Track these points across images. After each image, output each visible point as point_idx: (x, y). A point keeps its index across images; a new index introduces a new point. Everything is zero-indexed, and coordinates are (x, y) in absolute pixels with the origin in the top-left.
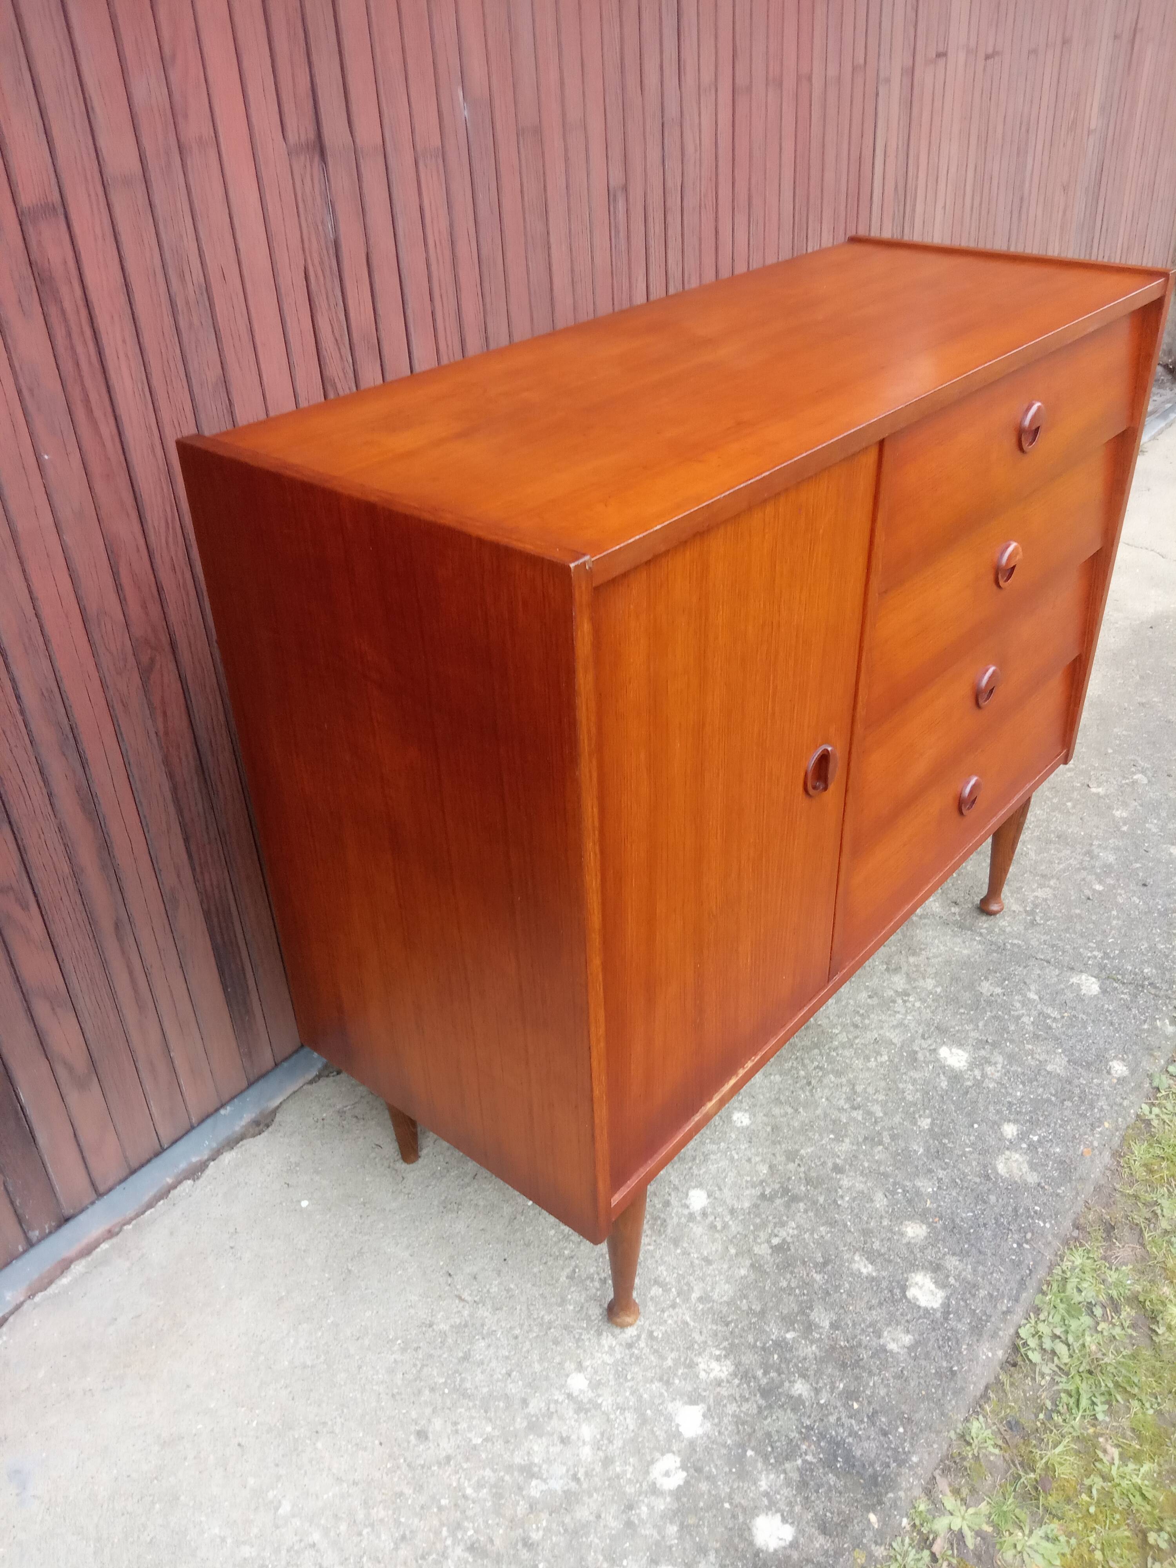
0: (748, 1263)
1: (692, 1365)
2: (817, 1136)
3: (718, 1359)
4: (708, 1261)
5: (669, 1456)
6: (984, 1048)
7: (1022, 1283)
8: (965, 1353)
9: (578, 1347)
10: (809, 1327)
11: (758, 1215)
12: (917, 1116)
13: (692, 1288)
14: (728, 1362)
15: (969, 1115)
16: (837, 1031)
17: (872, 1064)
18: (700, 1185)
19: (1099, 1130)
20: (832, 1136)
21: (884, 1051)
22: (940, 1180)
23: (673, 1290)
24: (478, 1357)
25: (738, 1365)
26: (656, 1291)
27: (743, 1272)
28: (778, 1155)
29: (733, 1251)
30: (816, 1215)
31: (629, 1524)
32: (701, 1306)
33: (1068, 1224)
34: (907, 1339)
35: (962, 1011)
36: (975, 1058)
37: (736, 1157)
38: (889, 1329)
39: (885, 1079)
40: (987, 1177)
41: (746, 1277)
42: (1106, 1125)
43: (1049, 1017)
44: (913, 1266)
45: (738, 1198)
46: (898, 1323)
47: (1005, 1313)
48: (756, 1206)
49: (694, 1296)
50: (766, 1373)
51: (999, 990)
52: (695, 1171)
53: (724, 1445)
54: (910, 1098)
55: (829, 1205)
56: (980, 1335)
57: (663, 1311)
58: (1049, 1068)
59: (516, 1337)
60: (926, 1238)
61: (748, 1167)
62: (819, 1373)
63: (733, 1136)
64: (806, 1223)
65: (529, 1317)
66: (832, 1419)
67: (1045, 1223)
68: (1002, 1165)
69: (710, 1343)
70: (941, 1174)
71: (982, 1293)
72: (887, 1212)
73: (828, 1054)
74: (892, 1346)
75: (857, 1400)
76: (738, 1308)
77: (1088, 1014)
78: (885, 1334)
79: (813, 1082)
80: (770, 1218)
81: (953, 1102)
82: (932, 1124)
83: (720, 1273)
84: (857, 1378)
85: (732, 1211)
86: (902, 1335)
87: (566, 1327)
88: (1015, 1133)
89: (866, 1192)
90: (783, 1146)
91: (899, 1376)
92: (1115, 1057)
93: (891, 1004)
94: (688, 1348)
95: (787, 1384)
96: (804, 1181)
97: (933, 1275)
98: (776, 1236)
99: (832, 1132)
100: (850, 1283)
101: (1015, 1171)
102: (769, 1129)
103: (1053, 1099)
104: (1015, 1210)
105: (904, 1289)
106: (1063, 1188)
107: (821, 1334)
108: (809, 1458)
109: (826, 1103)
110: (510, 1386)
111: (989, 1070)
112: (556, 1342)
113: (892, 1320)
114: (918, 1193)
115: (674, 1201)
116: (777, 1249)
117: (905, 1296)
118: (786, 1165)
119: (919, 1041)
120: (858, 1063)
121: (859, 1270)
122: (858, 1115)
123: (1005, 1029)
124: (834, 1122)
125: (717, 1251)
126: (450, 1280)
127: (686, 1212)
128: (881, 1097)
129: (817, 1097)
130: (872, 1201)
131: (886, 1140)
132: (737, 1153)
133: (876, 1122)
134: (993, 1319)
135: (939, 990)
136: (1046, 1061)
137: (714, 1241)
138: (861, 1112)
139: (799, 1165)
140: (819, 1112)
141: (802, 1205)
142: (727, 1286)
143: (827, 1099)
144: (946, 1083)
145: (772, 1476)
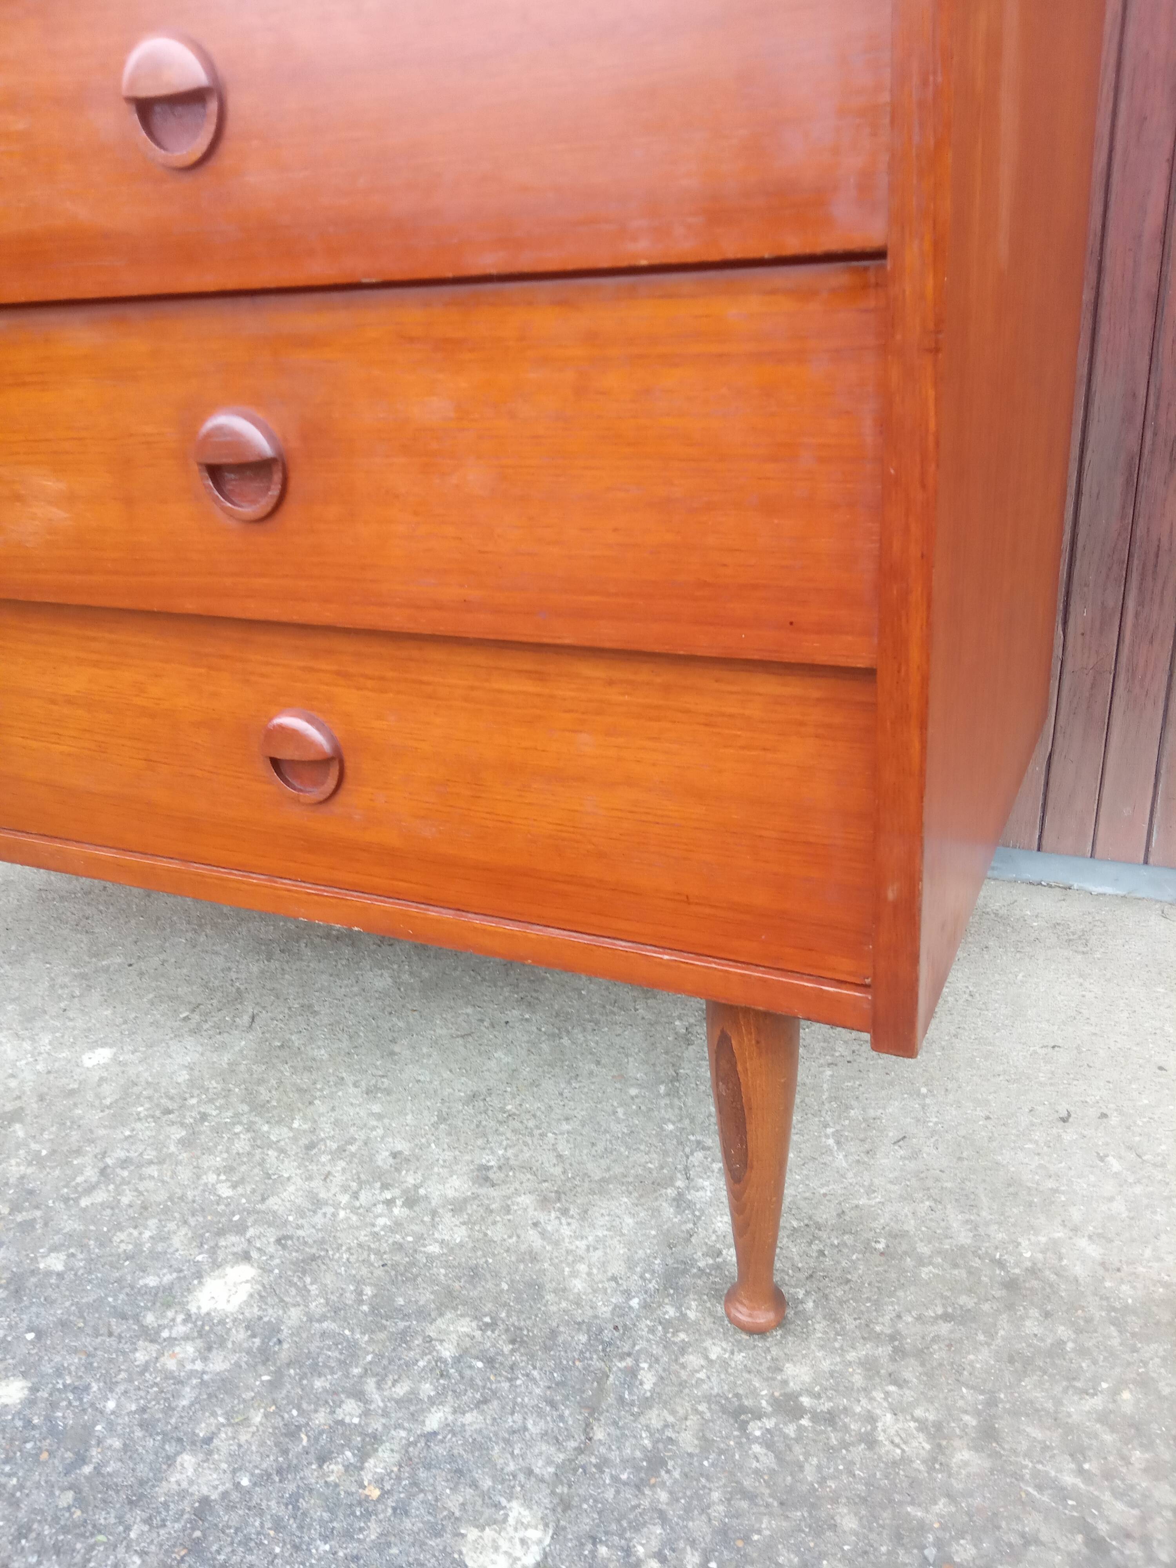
15: (64, 1324)
17: (212, 1178)
35: (368, 1291)
36: (222, 1322)
43: (363, 1455)
51: (447, 1351)
58: (188, 1460)
77: (382, 1545)
81: (101, 1300)
93: (378, 1185)
111: (188, 1350)
119: (272, 1235)
123: (315, 1370)
135: (434, 1249)
136: (210, 1453)
144: (152, 1284)
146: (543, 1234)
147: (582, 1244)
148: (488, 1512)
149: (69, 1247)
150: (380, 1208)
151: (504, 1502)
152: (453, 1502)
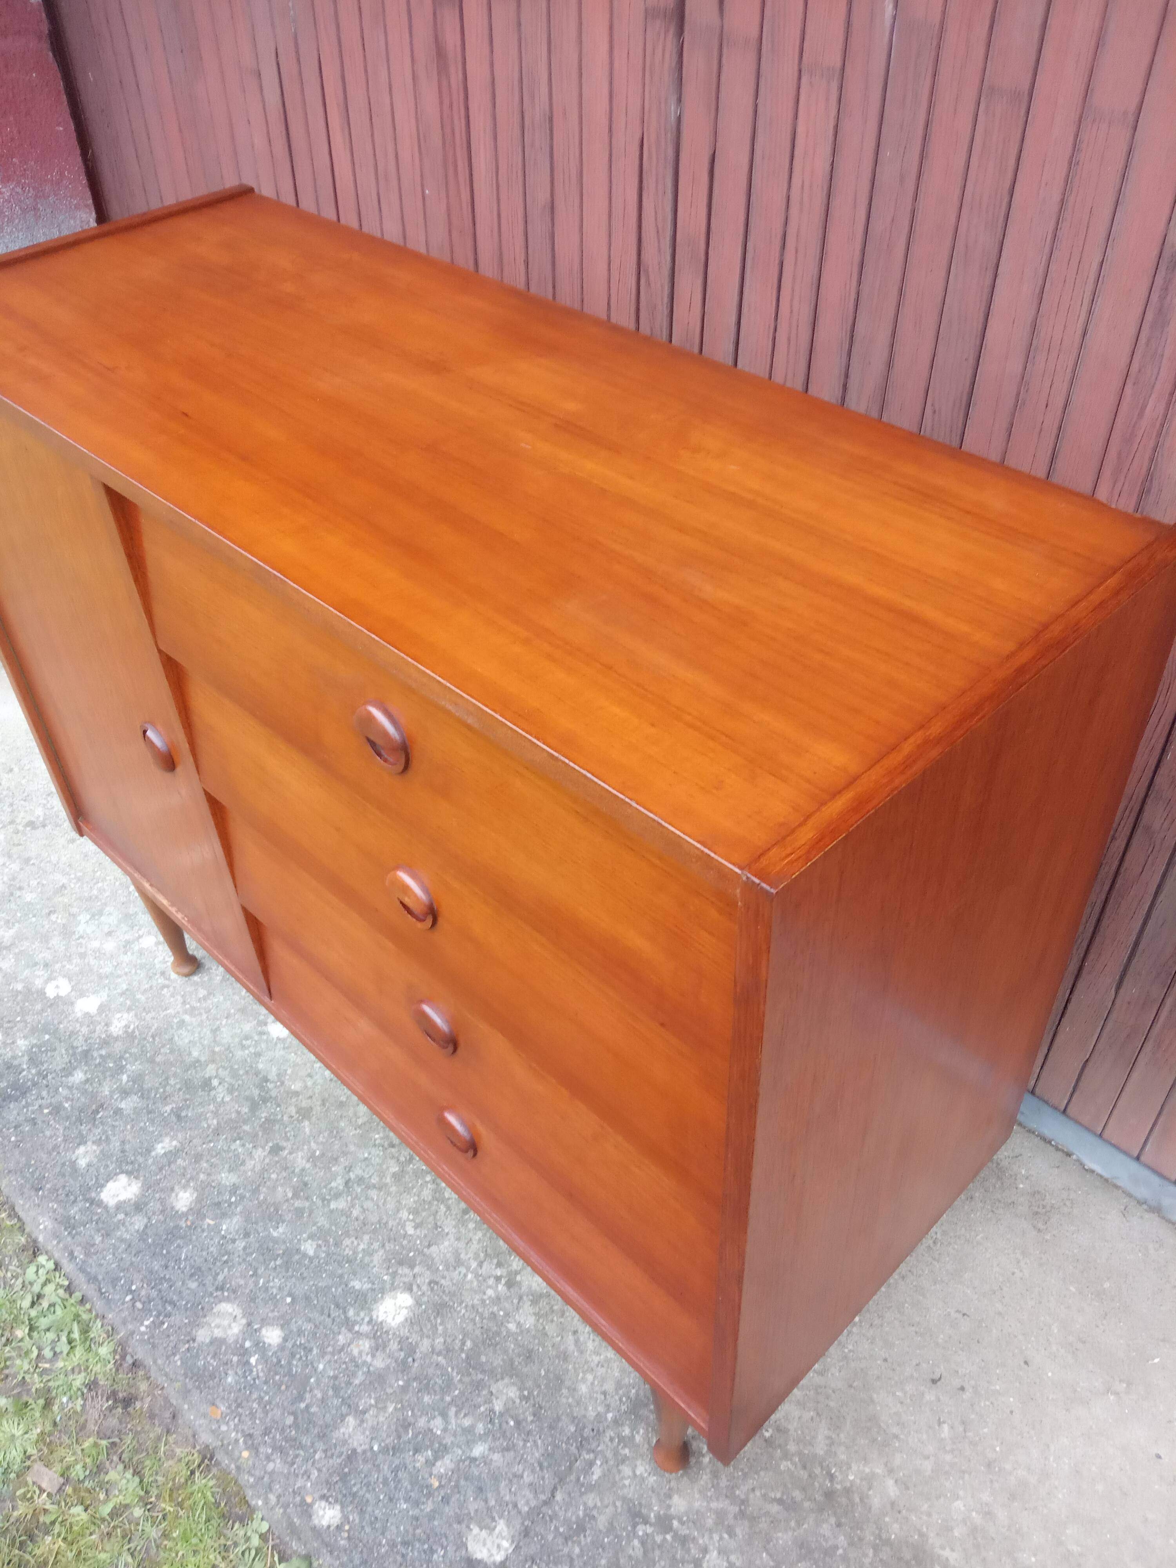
0: (203, 1059)
1: (129, 1009)
2: (321, 1140)
3: (127, 1026)
5: (69, 989)
6: (401, 1350)
7: (92, 1279)
8: (50, 1205)
10: (125, 1093)
11: (245, 1072)
12: (320, 1242)
13: (194, 1017)
14: (121, 1033)
15: (307, 1298)
17: (404, 1214)
19: (241, 1441)
20: (318, 1153)
21: (421, 1232)
22: (234, 1241)
23: (199, 1004)
25: (117, 1039)
26: (202, 993)
29: (217, 1049)
30: (231, 1120)
31: (36, 964)
32: (176, 1021)
33: (140, 1356)
34: (82, 1163)
35: (469, 1344)
36: (387, 1332)
38: (98, 1152)
39: (378, 1222)
40: (221, 1288)
41: (190, 1054)
42: (245, 1454)
43: (437, 1458)
44: (147, 1187)
45: (270, 1061)
46: (99, 1161)
47: (71, 1253)
48: (256, 1073)
49: (187, 1018)
50: (101, 1056)
51: (498, 1406)
53: (60, 1023)
54: (347, 1242)
55: (239, 1133)
56: (60, 1223)
57: (183, 996)
58: (351, 1421)
60: (172, 1208)
61: (302, 1073)
62: (85, 1092)
64: (225, 1110)
66: (44, 1093)
67: (147, 1327)
68: (231, 1310)
69: (143, 1023)
70: (240, 1244)
71: (98, 1239)
72: (213, 1181)
74: (82, 1149)
75: (50, 1113)
76: (163, 1046)
77: (431, 1517)
78: (95, 1147)
79: (393, 1150)
80: (240, 1082)
81: (329, 1288)
82: (305, 1255)
83: (201, 1038)
84: (68, 1118)
85: (258, 1055)
86: (88, 1160)
88: (266, 1340)
89: (242, 1168)
91: (55, 1147)
92: (345, 1519)
93: (495, 1261)
94: (144, 1009)
95: (86, 1068)
96: (271, 1117)
97: (132, 1202)
98: (220, 1083)
99: (323, 1155)
100: (153, 1132)
101: (218, 1321)
102: (342, 1099)
103: (303, 1405)
104: (173, 1303)
105: (129, 1173)
106: (179, 1363)
107: (116, 1100)
108: (24, 1073)
109: (361, 1156)
111: (366, 1345)
113: (104, 1156)
114: (224, 1215)
116: (206, 1084)
117: (122, 1172)
118: (296, 1106)
119: (428, 1276)
120: (410, 1201)
121: (162, 1142)
122: (338, 1183)
123: (427, 1388)
124: (336, 1159)
125: (223, 1038)
127: (268, 1020)
128: (355, 1213)
130: (230, 1171)
131: (298, 1204)
133: (324, 1200)
134: (69, 1239)
135: (512, 1326)
136: (362, 1421)
138: (341, 1188)
139: (291, 1117)
140: (352, 1148)
141: (245, 1110)
143: (366, 1159)
144: (357, 1287)
145: (23, 1048)
146: (577, 1341)
147: (596, 1359)
148: (488, 1521)
149: (319, 1239)
150: (491, 1281)
151: (497, 1518)
152: (473, 1506)
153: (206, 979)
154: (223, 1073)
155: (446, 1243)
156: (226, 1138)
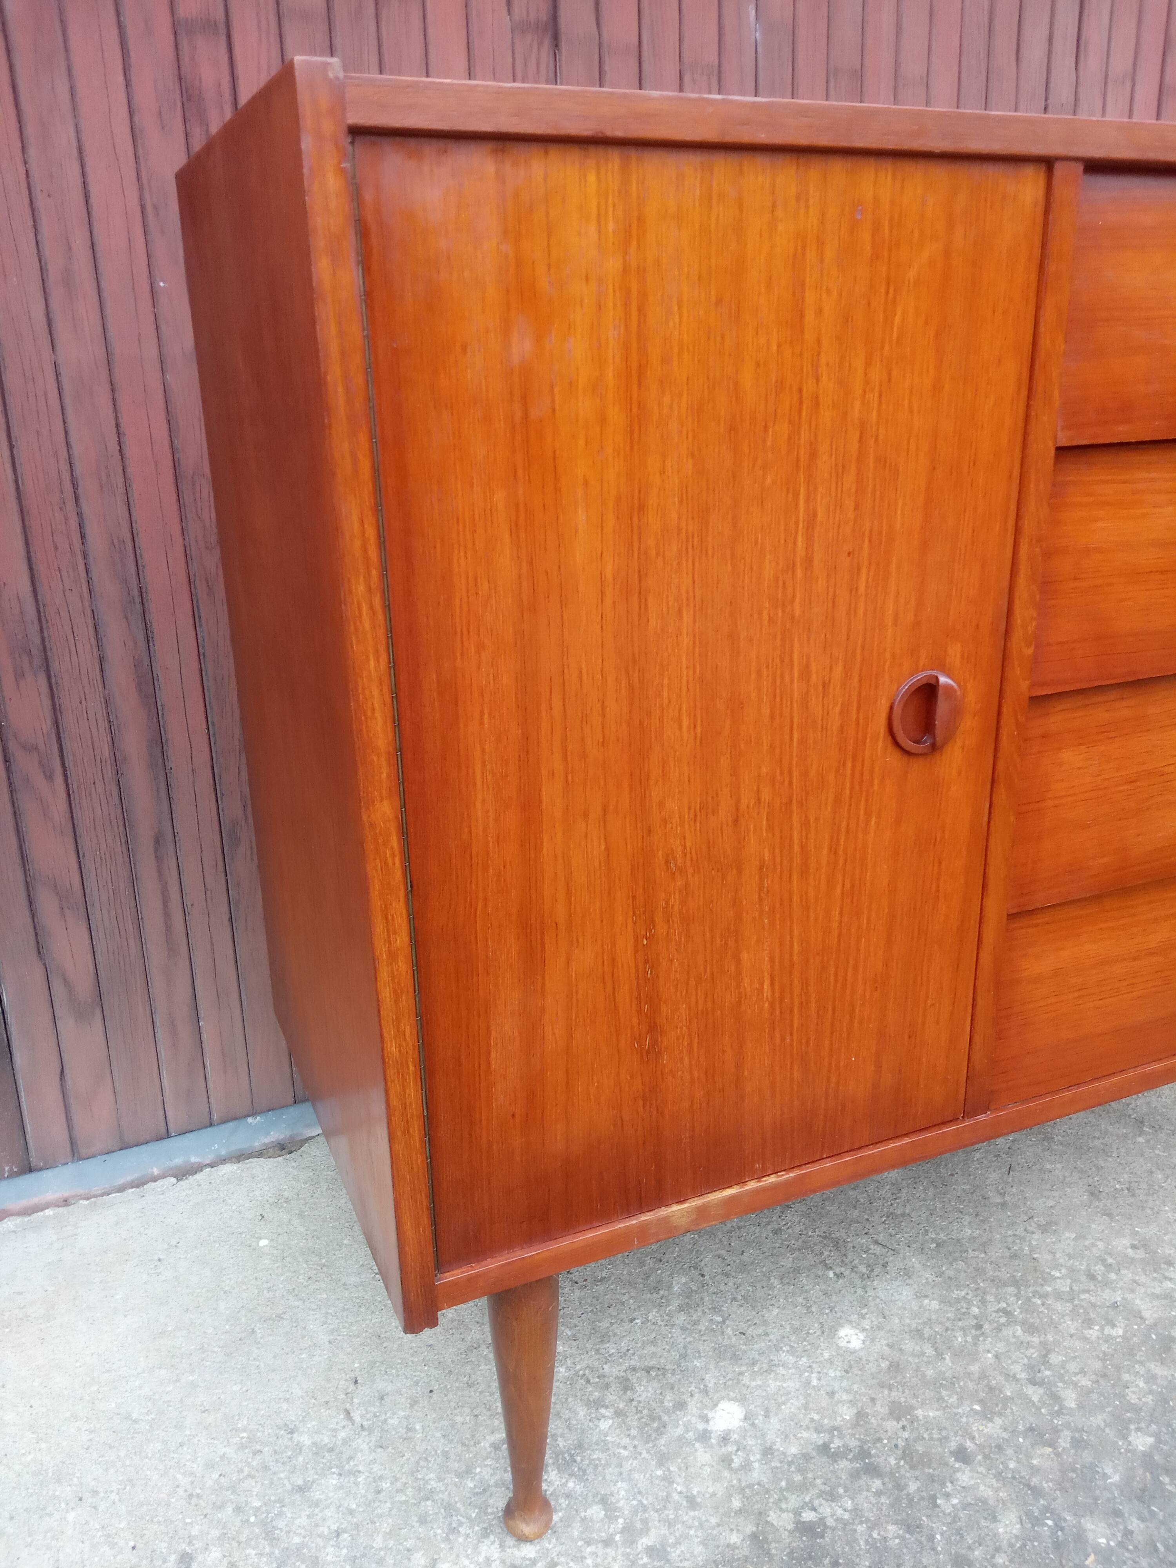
0: (750, 1528)
2: (954, 1399)
4: (692, 1502)
9: (447, 1539)
11: (801, 1471)
13: (648, 1530)
16: (1058, 1274)
18: (742, 1400)
20: (977, 1407)
21: (1121, 1322)
22: (1128, 1533)
23: (621, 1521)
24: (317, 1495)
26: (596, 1512)
27: (735, 1538)
28: (878, 1403)
29: (736, 1504)
30: (892, 1506)
32: (645, 1560)
37: (815, 1382)
39: (1104, 1360)
45: (787, 1437)
48: (807, 1457)
49: (645, 1541)
52: (746, 1380)
54: (1133, 1398)
55: (922, 1498)
57: (588, 1543)
59: (379, 1492)
61: (824, 1402)
63: (826, 1355)
64: (871, 1510)
65: (412, 1473)
70: (1135, 1524)
72: (1011, 1545)
73: (1029, 1299)
79: (986, 1326)
80: (818, 1481)
82: (1155, 1447)
83: (701, 1526)
85: (768, 1452)
87: (449, 1508)
89: (991, 1502)
90: (894, 1394)
96: (900, 1452)
98: (814, 1509)
99: (981, 1402)
102: (884, 1365)
109: (992, 1361)
110: (330, 1550)
112: (423, 1521)
114: (1080, 1537)
115: (693, 1406)
118: (883, 1419)
120: (1071, 1325)
122: (1035, 1394)
124: (991, 1389)
125: (714, 1494)
126: (352, 1387)
127: (701, 1426)
128: (1085, 1382)
129: (981, 1348)
130: (995, 1519)
131: (1064, 1442)
132: (819, 1379)
133: (1059, 1413)
137: (717, 1479)
138: (1041, 1391)
139: (904, 1428)
140: (975, 1368)
141: (877, 1484)
142: (699, 1549)
143: (996, 1356)
153: (564, 1502)
154: (794, 1501)
155: (1138, 1302)
156: (928, 1516)
